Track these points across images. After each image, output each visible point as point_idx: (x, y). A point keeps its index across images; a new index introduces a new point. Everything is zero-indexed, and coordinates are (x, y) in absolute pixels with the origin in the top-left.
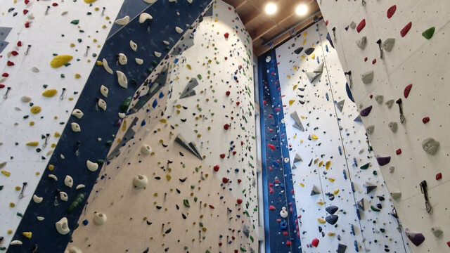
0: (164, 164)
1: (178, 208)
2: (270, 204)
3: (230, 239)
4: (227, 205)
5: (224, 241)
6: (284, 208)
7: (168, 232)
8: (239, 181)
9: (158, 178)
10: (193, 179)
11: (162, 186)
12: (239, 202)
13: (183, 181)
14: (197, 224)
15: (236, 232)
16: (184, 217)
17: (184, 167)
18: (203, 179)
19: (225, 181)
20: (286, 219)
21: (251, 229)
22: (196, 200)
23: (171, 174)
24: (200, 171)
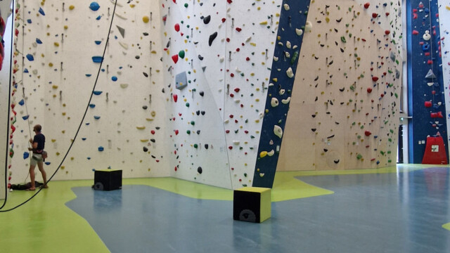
0: (323, 9)
1: (337, 44)
2: (413, 29)
3: (380, 64)
4: (377, 37)
5: (375, 66)
6: (427, 32)
7: (331, 63)
8: (387, 14)
9: (319, 22)
10: (347, 18)
11: (324, 28)
12: (387, 33)
13: (339, 21)
14: (353, 55)
15: (384, 58)
16: (342, 51)
17: (339, 9)
18: (355, 17)
19: (375, 16)
20: (429, 41)
21: (397, 54)
22: (350, 36)
23: (329, 17)
24: (352, 10)
